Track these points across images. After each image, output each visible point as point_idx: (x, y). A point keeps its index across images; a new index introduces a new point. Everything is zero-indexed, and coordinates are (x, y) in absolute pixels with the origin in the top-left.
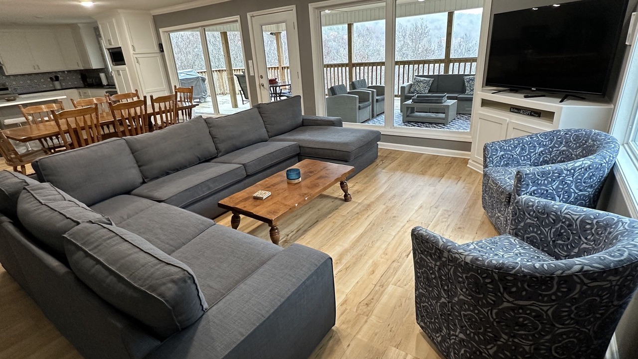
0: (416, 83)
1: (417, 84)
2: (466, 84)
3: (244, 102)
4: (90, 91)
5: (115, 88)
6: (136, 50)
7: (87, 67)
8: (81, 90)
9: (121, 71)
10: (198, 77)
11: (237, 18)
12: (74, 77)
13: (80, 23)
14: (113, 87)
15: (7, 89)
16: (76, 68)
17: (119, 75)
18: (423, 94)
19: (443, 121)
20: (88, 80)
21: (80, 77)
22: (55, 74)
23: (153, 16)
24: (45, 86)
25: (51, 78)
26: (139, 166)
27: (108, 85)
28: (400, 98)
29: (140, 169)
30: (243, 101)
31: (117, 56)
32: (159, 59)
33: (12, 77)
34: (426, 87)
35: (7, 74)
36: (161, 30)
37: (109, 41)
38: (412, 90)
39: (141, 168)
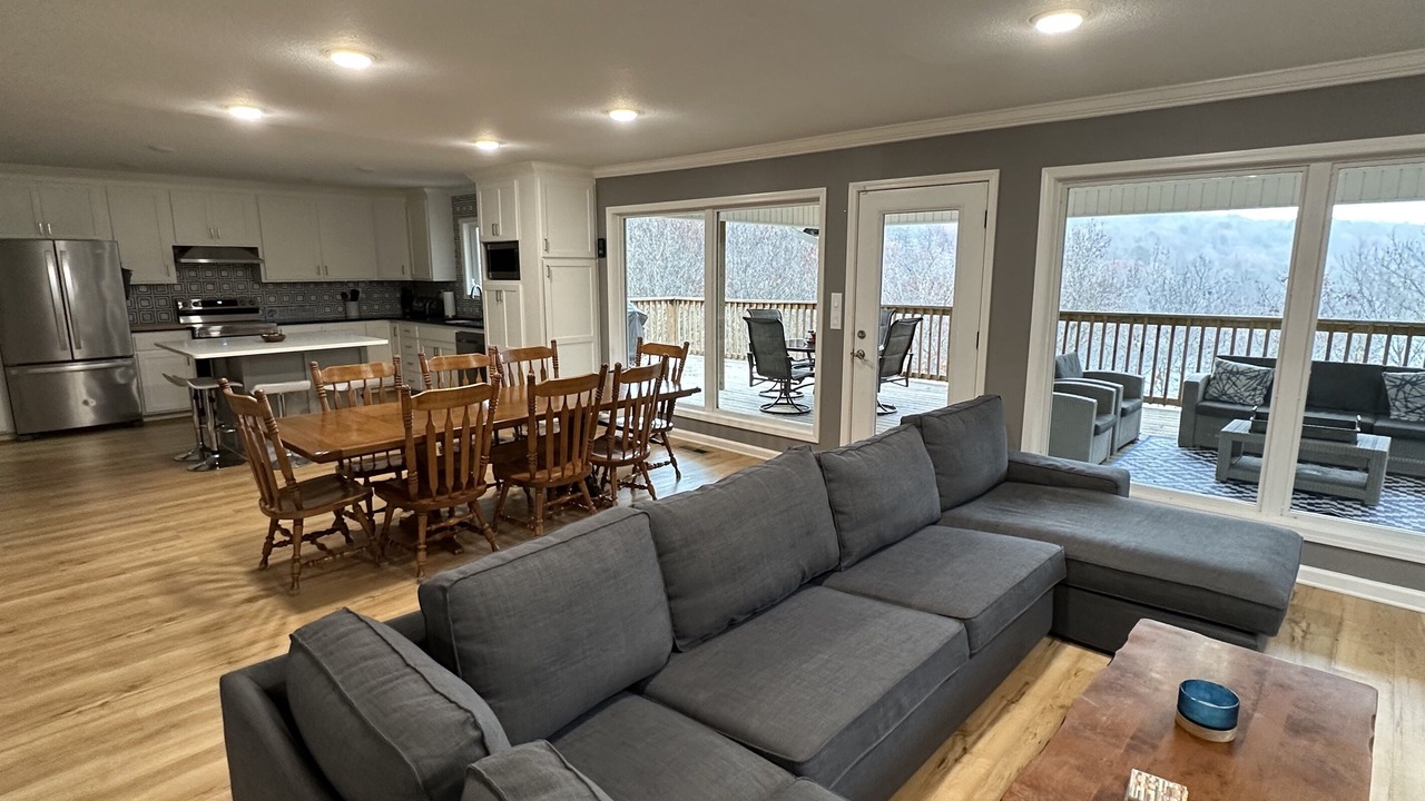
0: (1224, 376)
1: (1229, 378)
2: (1392, 393)
3: (755, 382)
4: (417, 329)
5: (482, 328)
6: (550, 250)
7: (421, 277)
8: (400, 325)
9: (504, 293)
10: (634, 313)
11: (822, 192)
12: (387, 295)
13: (432, 187)
14: (478, 324)
15: (256, 311)
16: (396, 276)
17: (499, 300)
18: (1249, 405)
19: (1361, 494)
20: (415, 304)
21: (398, 295)
22: (352, 286)
23: (597, 180)
24: (328, 310)
25: (344, 295)
26: (670, 598)
27: (455, 318)
28: (1180, 409)
29: (670, 608)
30: (752, 378)
31: (504, 261)
32: (591, 272)
33: (271, 287)
34: (1255, 389)
35: (263, 281)
36: (610, 211)
37: (495, 226)
38: (1213, 391)
39: (673, 603)
